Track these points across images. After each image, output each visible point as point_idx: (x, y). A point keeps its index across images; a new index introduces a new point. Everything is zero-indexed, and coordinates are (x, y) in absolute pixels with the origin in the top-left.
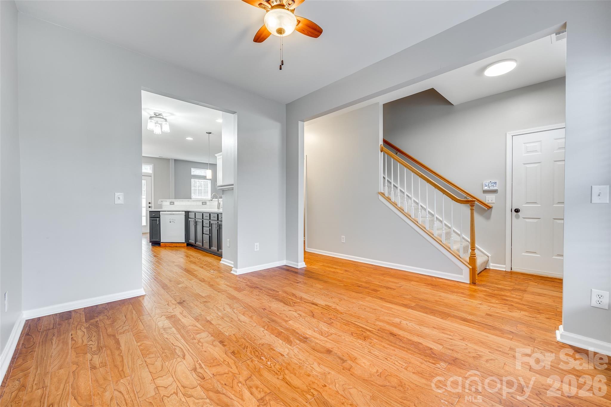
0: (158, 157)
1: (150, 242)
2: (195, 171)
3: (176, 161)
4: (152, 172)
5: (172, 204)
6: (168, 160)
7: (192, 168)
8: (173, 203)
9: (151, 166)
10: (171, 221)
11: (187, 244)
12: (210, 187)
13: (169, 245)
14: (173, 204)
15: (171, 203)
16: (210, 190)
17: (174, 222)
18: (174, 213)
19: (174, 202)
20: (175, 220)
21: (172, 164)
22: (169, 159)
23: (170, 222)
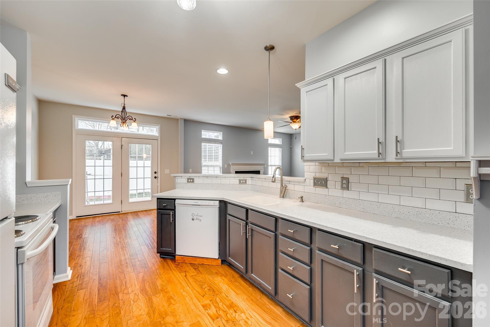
0: (165, 115)
1: (158, 253)
2: (206, 134)
3: (186, 121)
4: (158, 135)
5: (190, 182)
6: (176, 120)
7: (202, 130)
8: (192, 180)
9: (158, 127)
10: (195, 218)
11: (222, 261)
12: (221, 152)
13: (190, 260)
14: (193, 182)
15: (189, 180)
16: (221, 155)
17: (201, 220)
18: (200, 202)
19: (194, 178)
20: (202, 216)
21: (181, 124)
22: (178, 120)
23: (193, 220)
